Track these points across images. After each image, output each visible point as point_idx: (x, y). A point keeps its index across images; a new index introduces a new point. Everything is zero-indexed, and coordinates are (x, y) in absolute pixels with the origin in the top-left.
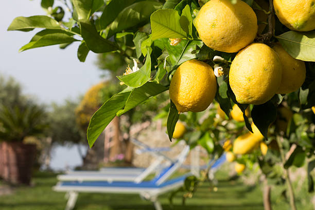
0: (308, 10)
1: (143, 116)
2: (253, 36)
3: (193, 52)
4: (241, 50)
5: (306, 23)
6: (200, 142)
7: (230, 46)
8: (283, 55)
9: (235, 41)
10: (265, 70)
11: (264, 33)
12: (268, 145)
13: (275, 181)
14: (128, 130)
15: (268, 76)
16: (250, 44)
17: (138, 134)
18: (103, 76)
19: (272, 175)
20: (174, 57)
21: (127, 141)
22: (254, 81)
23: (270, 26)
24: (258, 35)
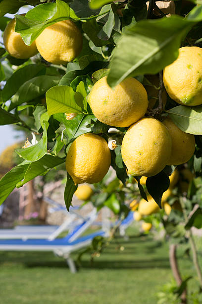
0: (195, 86)
1: (56, 175)
2: (143, 110)
3: (88, 126)
4: (132, 124)
5: (194, 98)
6: (107, 203)
7: (122, 121)
8: (173, 129)
9: (126, 116)
10: (155, 143)
11: (154, 107)
12: (171, 206)
13: (179, 240)
14: (42, 189)
15: (158, 150)
16: (140, 119)
17: (52, 192)
18: (17, 137)
19: (175, 234)
20: (70, 131)
21: (40, 200)
22: (145, 155)
23: (160, 102)
24: (148, 110)
